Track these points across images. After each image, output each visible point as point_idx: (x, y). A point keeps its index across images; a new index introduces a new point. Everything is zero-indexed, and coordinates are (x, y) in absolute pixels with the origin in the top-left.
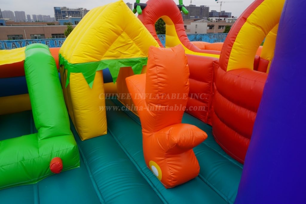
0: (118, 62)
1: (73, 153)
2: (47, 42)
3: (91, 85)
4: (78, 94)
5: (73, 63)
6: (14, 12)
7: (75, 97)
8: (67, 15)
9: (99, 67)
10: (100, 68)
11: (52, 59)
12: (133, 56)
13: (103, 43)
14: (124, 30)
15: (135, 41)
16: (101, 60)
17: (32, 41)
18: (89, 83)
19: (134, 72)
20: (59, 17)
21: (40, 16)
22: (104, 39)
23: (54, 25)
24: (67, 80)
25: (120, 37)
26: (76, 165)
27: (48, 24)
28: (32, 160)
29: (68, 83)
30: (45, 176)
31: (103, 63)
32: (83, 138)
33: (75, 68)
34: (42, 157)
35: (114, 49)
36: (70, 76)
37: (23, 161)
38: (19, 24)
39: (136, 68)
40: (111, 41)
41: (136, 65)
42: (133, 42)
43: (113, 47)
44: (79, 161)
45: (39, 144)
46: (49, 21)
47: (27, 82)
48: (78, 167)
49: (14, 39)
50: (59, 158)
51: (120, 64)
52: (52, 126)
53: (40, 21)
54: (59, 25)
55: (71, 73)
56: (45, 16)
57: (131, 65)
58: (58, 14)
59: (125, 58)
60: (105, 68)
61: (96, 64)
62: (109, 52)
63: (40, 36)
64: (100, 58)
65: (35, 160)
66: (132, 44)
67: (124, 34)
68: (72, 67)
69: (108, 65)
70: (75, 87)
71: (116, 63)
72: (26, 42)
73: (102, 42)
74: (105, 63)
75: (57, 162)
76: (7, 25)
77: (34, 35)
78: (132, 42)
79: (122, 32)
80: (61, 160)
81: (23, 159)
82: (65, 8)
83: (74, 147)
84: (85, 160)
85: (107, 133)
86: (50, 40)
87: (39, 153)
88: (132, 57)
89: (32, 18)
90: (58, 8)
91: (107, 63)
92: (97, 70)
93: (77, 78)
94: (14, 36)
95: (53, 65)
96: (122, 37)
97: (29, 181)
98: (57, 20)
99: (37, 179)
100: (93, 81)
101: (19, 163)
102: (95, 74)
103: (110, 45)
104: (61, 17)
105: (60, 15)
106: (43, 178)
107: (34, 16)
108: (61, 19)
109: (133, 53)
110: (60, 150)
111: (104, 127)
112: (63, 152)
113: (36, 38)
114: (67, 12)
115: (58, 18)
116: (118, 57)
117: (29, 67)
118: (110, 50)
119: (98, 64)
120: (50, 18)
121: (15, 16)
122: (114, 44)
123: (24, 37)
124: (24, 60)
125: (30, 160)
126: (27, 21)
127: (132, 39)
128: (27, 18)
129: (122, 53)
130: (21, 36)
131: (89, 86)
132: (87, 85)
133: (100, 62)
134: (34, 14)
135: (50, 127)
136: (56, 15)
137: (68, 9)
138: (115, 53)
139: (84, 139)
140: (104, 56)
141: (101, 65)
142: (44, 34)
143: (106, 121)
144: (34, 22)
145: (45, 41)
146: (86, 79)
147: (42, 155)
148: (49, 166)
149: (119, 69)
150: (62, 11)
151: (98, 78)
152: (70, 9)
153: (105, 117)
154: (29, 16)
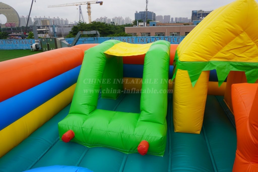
0: (229, 65)
1: (160, 142)
2: (179, 38)
3: (194, 83)
4: (181, 89)
5: (181, 61)
6: (163, 16)
7: (178, 92)
8: (201, 17)
9: (206, 67)
10: (207, 69)
11: (166, 55)
12: (250, 60)
13: (216, 44)
14: (244, 31)
15: (257, 43)
16: (210, 61)
17: (168, 37)
18: (192, 81)
19: (247, 78)
20: (195, 18)
21: (180, 18)
22: (217, 39)
23: (189, 25)
24: (174, 75)
25: (237, 38)
26: (159, 154)
27: (185, 25)
28: (128, 135)
29: (174, 78)
30: (134, 151)
31: (211, 64)
32: (176, 129)
33: (182, 65)
34: (135, 136)
35: (228, 51)
36: (177, 72)
37: (122, 133)
38: (164, 25)
39: (250, 75)
40: (225, 42)
41: (253, 70)
42: (254, 43)
43: (226, 48)
44: (164, 152)
45: (137, 124)
46: (186, 22)
47: (144, 72)
48: (161, 156)
49: (159, 35)
50: (147, 142)
51: (231, 67)
52: (150, 112)
53: (179, 22)
54: (193, 25)
55: (178, 69)
56: (184, 18)
57: (245, 70)
58: (194, 16)
59: (239, 61)
60: (212, 69)
61: (204, 64)
62: (221, 53)
63: (176, 33)
64: (209, 59)
65: (130, 136)
66: (252, 46)
67: (243, 35)
68: (180, 64)
69: (216, 67)
70: (179, 83)
71: (226, 65)
72: (164, 38)
73: (215, 42)
74: (214, 64)
75: (144, 146)
76: (157, 26)
77: (172, 33)
78: (252, 43)
79: (242, 32)
80: (148, 145)
81: (123, 132)
82: (201, 11)
83: (162, 138)
84: (170, 151)
85: (200, 133)
86: (181, 37)
87: (134, 131)
88: (248, 61)
89: (174, 20)
90: (195, 12)
91: (216, 65)
92: (203, 70)
93: (182, 75)
94: (159, 34)
95: (165, 60)
96: (241, 38)
97: (123, 150)
98: (192, 21)
99: (128, 151)
100: (197, 80)
101: (120, 134)
102: (200, 74)
103: (223, 46)
104: (196, 18)
105: (196, 17)
106: (132, 152)
107: (176, 19)
108: (195, 20)
109: (251, 57)
110: (150, 136)
111: (199, 127)
112: (152, 138)
113: (173, 35)
114: (202, 14)
115: (193, 20)
116: (231, 59)
117: (147, 59)
118: (222, 51)
119: (206, 64)
120: (187, 19)
121: (163, 19)
122: (229, 45)
123: (165, 34)
124: (145, 54)
125: (127, 135)
126: (171, 22)
127: (254, 41)
128: (171, 20)
129: (236, 55)
130: (163, 34)
131: (191, 85)
132: (190, 83)
133: (208, 62)
134: (176, 17)
135: (149, 112)
136: (192, 17)
137: (203, 12)
138: (228, 55)
139: (177, 131)
140: (214, 57)
141: (208, 66)
142: (180, 32)
143: (202, 121)
144: (175, 23)
145: (177, 38)
146: (191, 77)
147: (136, 134)
148: (138, 146)
149: (228, 73)
150: (198, 14)
151: (203, 78)
152: (205, 12)
153: (203, 117)
154: (172, 19)
